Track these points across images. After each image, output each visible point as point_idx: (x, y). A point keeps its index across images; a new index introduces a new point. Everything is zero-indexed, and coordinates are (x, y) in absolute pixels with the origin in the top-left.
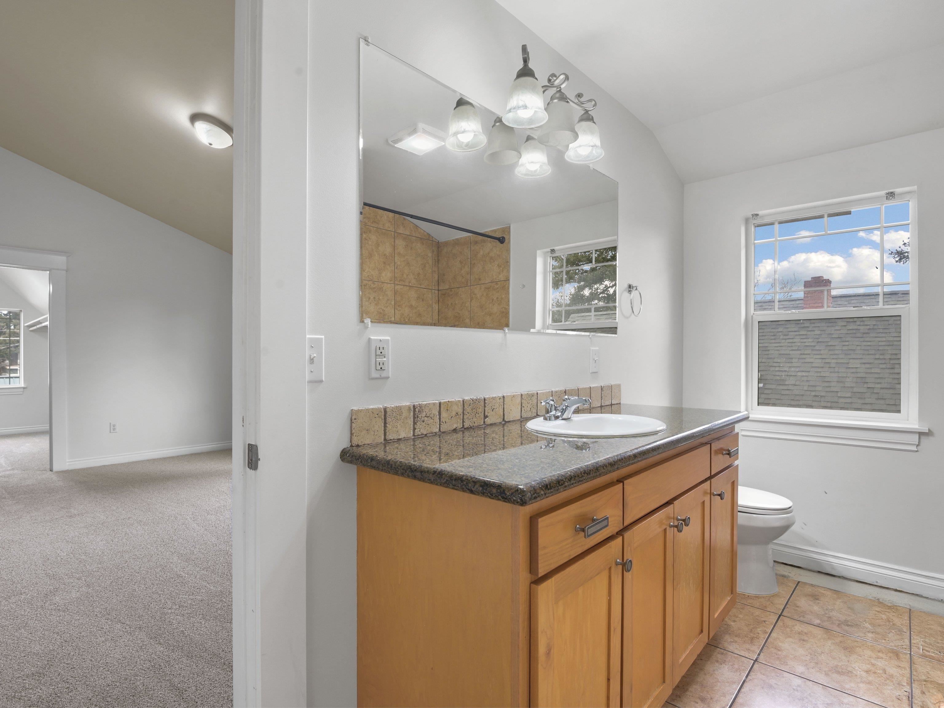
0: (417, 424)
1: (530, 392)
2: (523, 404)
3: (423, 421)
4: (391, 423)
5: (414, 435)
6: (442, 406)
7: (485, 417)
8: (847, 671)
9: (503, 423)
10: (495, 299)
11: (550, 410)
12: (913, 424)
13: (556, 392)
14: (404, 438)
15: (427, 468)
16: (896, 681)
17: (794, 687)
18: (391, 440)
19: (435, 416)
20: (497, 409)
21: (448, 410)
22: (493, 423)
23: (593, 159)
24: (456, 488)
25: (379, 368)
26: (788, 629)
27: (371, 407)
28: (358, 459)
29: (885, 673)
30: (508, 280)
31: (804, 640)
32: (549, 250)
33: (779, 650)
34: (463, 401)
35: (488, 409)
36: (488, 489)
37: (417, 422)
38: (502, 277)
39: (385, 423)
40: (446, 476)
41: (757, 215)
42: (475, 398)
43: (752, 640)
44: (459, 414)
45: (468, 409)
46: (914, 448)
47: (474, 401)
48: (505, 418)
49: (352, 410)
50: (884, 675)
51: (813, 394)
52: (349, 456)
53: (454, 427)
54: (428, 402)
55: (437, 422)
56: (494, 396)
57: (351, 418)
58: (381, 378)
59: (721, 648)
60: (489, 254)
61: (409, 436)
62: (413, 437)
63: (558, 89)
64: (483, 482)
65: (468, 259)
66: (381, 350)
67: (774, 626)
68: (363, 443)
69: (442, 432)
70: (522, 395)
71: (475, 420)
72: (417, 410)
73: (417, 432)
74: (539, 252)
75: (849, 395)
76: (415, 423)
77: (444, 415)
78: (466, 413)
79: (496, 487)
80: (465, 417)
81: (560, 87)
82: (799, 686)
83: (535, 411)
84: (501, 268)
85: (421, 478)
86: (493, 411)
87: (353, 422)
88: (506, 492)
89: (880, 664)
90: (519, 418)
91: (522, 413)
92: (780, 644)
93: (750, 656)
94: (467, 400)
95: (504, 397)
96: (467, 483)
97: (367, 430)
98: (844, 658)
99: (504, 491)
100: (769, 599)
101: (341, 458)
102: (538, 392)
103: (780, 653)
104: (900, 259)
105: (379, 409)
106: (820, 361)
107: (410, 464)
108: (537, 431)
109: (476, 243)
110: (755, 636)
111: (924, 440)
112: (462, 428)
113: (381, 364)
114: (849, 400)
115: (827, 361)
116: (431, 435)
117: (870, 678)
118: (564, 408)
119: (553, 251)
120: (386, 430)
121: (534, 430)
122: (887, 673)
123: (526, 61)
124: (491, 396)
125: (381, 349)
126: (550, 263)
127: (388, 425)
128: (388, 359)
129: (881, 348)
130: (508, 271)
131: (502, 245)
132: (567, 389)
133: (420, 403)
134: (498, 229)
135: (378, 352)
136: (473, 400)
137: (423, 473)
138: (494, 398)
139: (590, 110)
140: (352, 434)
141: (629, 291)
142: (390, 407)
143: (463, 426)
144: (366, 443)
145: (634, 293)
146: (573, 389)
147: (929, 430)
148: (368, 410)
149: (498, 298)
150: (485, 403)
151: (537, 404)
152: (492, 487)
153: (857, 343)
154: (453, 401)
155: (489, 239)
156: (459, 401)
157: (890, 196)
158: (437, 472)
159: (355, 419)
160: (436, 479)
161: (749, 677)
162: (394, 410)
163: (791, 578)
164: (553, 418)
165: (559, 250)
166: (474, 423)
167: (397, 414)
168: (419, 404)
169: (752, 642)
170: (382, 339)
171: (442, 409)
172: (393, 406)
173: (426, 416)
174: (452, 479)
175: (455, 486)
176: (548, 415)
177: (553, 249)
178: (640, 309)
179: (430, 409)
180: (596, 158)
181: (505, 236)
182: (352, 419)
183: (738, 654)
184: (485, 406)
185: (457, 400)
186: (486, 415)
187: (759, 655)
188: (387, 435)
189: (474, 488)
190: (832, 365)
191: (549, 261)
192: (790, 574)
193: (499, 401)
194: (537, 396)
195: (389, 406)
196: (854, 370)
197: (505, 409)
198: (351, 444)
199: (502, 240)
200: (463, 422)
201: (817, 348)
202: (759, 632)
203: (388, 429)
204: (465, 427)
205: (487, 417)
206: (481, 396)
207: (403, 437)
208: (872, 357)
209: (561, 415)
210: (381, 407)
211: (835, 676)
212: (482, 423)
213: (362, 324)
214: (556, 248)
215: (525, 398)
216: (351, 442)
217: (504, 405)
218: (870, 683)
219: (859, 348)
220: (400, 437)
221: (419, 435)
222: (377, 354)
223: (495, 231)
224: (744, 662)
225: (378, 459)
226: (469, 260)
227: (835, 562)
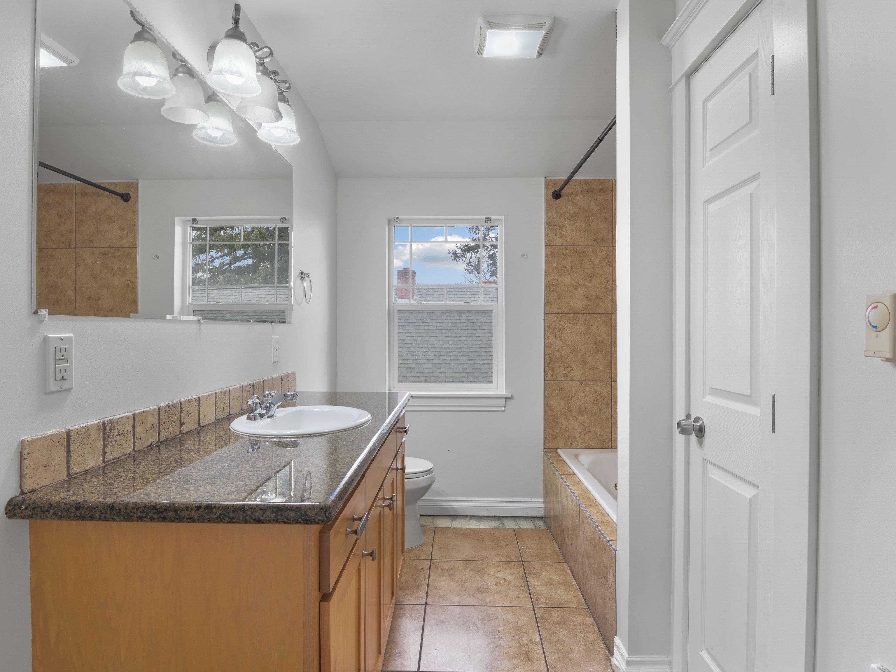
0: (108, 446)
1: (223, 390)
2: (217, 404)
3: (115, 442)
4: (77, 451)
5: (104, 462)
6: (136, 418)
7: (182, 424)
8: (485, 589)
9: (199, 428)
10: (116, 268)
11: (254, 408)
12: (502, 392)
13: (246, 386)
14: (93, 467)
15: (184, 505)
16: (513, 584)
17: (457, 616)
18: (76, 474)
19: (129, 432)
20: (193, 413)
21: (142, 423)
22: (190, 430)
23: (285, 143)
24: (234, 521)
25: (59, 377)
26: (439, 570)
27: (49, 433)
28: (48, 511)
29: (506, 581)
30: (134, 246)
31: (452, 575)
32: (190, 218)
33: (439, 589)
34: (159, 409)
35: (184, 414)
36: (284, 514)
37: (108, 444)
38: (125, 242)
39: (69, 452)
40: (218, 509)
41: (398, 218)
42: (171, 403)
43: (418, 588)
44: (155, 425)
45: (164, 417)
46: (503, 409)
47: (171, 407)
48: (201, 422)
49: (23, 441)
50: (506, 583)
51: (406, 366)
52: (26, 509)
53: (150, 443)
54: (120, 416)
55: (131, 439)
56: (190, 398)
57: (21, 453)
58: (62, 391)
59: (398, 604)
60: (105, 211)
61: (99, 464)
62: (103, 465)
63: (261, 62)
64: (275, 508)
65: (72, 213)
66: (63, 352)
67: (430, 570)
68: (40, 486)
69: (137, 451)
70: (216, 394)
71: (171, 429)
72: (108, 428)
73: (108, 457)
74: (177, 220)
75: (430, 366)
76: (105, 446)
77: (139, 429)
78: (162, 423)
79: (293, 510)
80: (161, 429)
81: (263, 60)
82: (460, 613)
83: (227, 410)
84: (125, 232)
85: (175, 518)
86: (189, 416)
87: (25, 459)
88: (308, 513)
89: (501, 575)
90: (213, 420)
91: (216, 414)
92: (438, 584)
93: (421, 603)
94: (163, 407)
95: (199, 398)
96: (252, 513)
97: (45, 467)
98: (480, 579)
99: (305, 512)
100: (420, 549)
101: (6, 514)
102: (231, 388)
103: (440, 591)
104: (455, 258)
105: (60, 434)
106: (409, 338)
107: (152, 504)
108: (245, 433)
109: (85, 194)
110: (419, 584)
111: (508, 402)
112: (158, 442)
113: (63, 371)
114: (430, 371)
115: (414, 338)
116: (124, 457)
117: (499, 589)
118: (268, 405)
119: (194, 221)
120: (70, 461)
121: (242, 433)
122: (507, 581)
123: (236, 21)
124: (187, 399)
125: (63, 350)
126: (190, 233)
127: (72, 454)
128: (71, 364)
129: (449, 328)
130: (136, 237)
131: (124, 203)
132: (254, 382)
133: (111, 418)
134: (120, 183)
135: (59, 356)
136: (169, 406)
137: (179, 512)
138: (190, 401)
139: (285, 91)
140: (22, 476)
141: (302, 278)
142: (75, 429)
143: (159, 439)
144: (44, 484)
145: (306, 281)
146: (259, 382)
147: (511, 395)
148: (45, 438)
149: (120, 268)
150: (181, 408)
151: (229, 402)
152: (288, 511)
153: (434, 324)
154: (149, 411)
155: (106, 193)
156: (155, 409)
157: (488, 220)
158: (203, 507)
159: (28, 453)
160: (202, 516)
161: (426, 620)
162: (80, 433)
163: (428, 526)
164: (259, 417)
165: (201, 221)
166: (171, 434)
167: (84, 438)
168: (110, 420)
169: (419, 590)
170: (63, 337)
171: (136, 423)
172: (78, 427)
173: (118, 435)
174: (228, 511)
175: (234, 519)
176: (253, 414)
177: (196, 219)
178: (310, 296)
179: (123, 424)
180: (289, 142)
181: (130, 192)
182: (23, 453)
183: (412, 605)
184: (181, 412)
185: (152, 408)
186: (182, 422)
187: (427, 599)
188: (71, 468)
189: (263, 516)
190: (419, 342)
191: (189, 232)
192: (427, 523)
193: (194, 404)
194: (230, 393)
195: (73, 428)
196: (433, 346)
197: (200, 413)
198: (20, 490)
199: (126, 198)
200: (159, 434)
201: (407, 327)
202: (421, 579)
203: (72, 460)
204: (161, 440)
205: (183, 424)
206: (176, 400)
207: (91, 467)
208: (444, 335)
209: (266, 413)
210: (63, 430)
211: (479, 595)
212: (179, 433)
213: (36, 316)
214: (198, 218)
215: (219, 397)
216: (21, 487)
217: (199, 408)
218: (499, 592)
219: (435, 328)
220: (88, 468)
221: (111, 461)
222: (57, 358)
223: (115, 184)
224: (418, 609)
225: (91, 505)
226: (73, 215)
227: (455, 505)
